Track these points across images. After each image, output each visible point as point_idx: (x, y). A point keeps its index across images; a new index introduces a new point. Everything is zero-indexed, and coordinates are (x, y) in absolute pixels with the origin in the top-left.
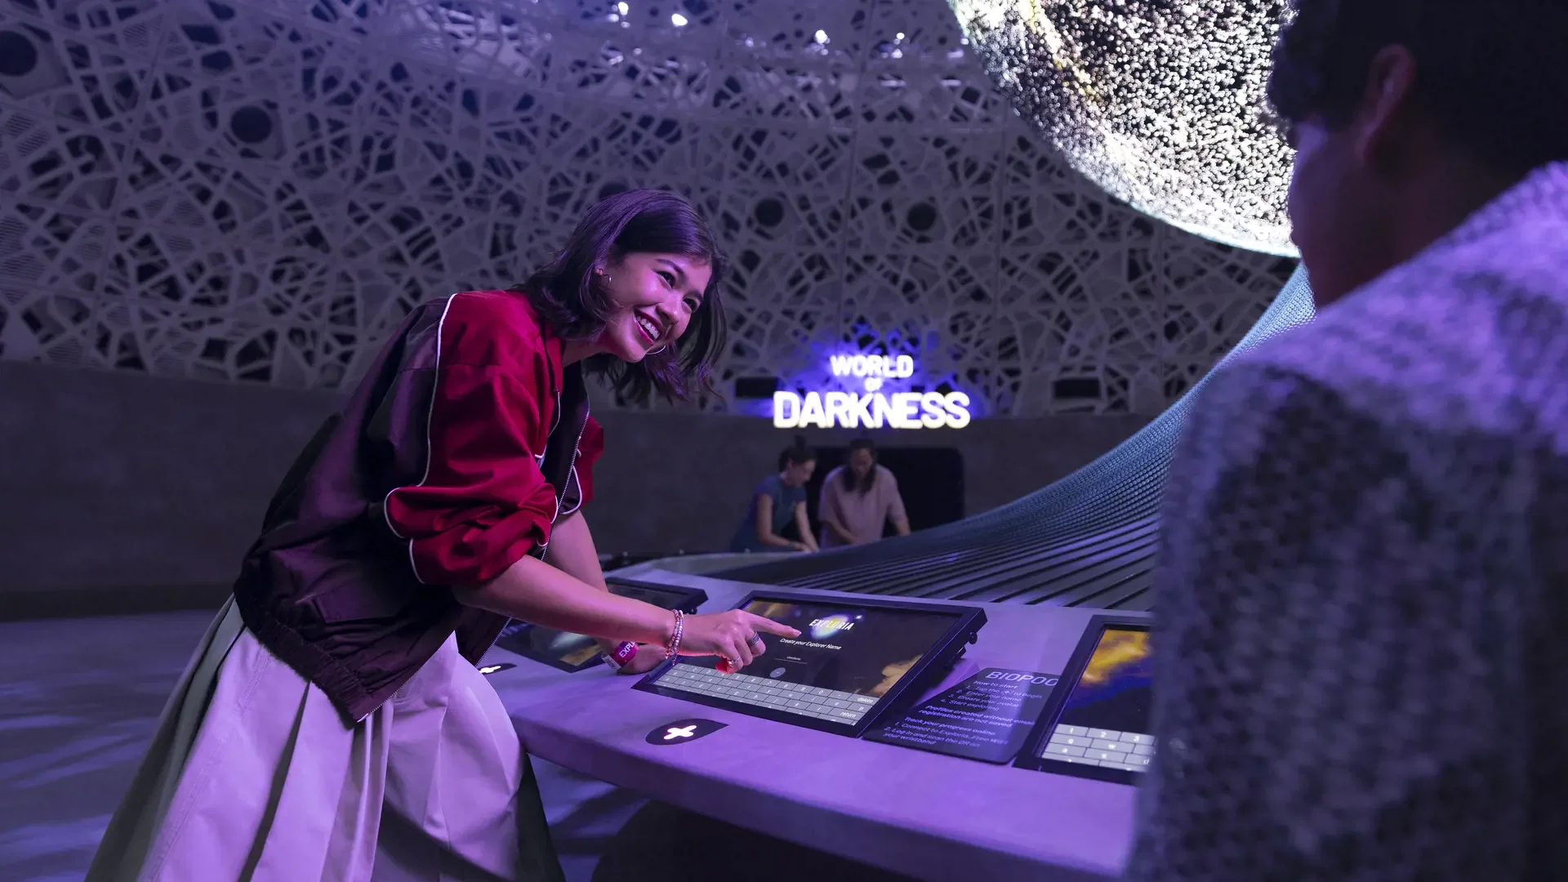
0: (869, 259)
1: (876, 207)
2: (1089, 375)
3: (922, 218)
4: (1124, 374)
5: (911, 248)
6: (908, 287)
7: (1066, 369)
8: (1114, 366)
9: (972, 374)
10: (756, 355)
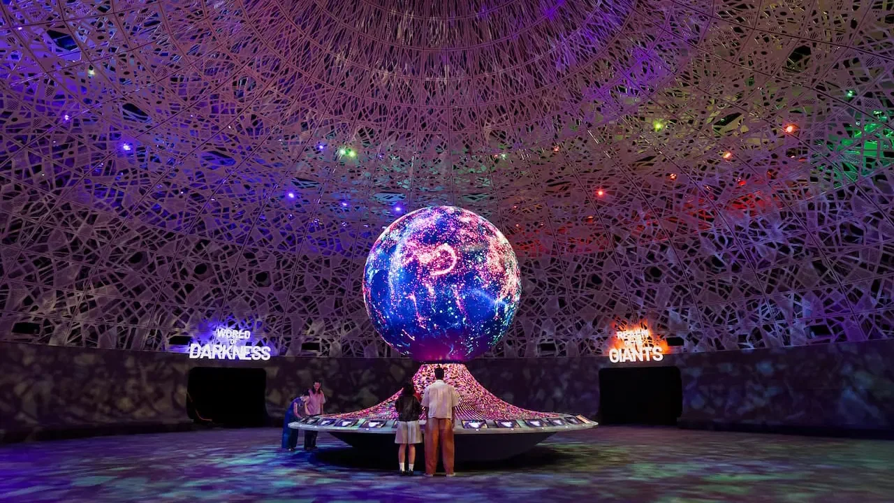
0: (240, 292)
1: (246, 272)
2: (316, 342)
3: (262, 277)
4: (329, 342)
5: (257, 289)
6: (253, 303)
7: (308, 339)
8: (326, 339)
9: (272, 339)
10: (184, 327)
